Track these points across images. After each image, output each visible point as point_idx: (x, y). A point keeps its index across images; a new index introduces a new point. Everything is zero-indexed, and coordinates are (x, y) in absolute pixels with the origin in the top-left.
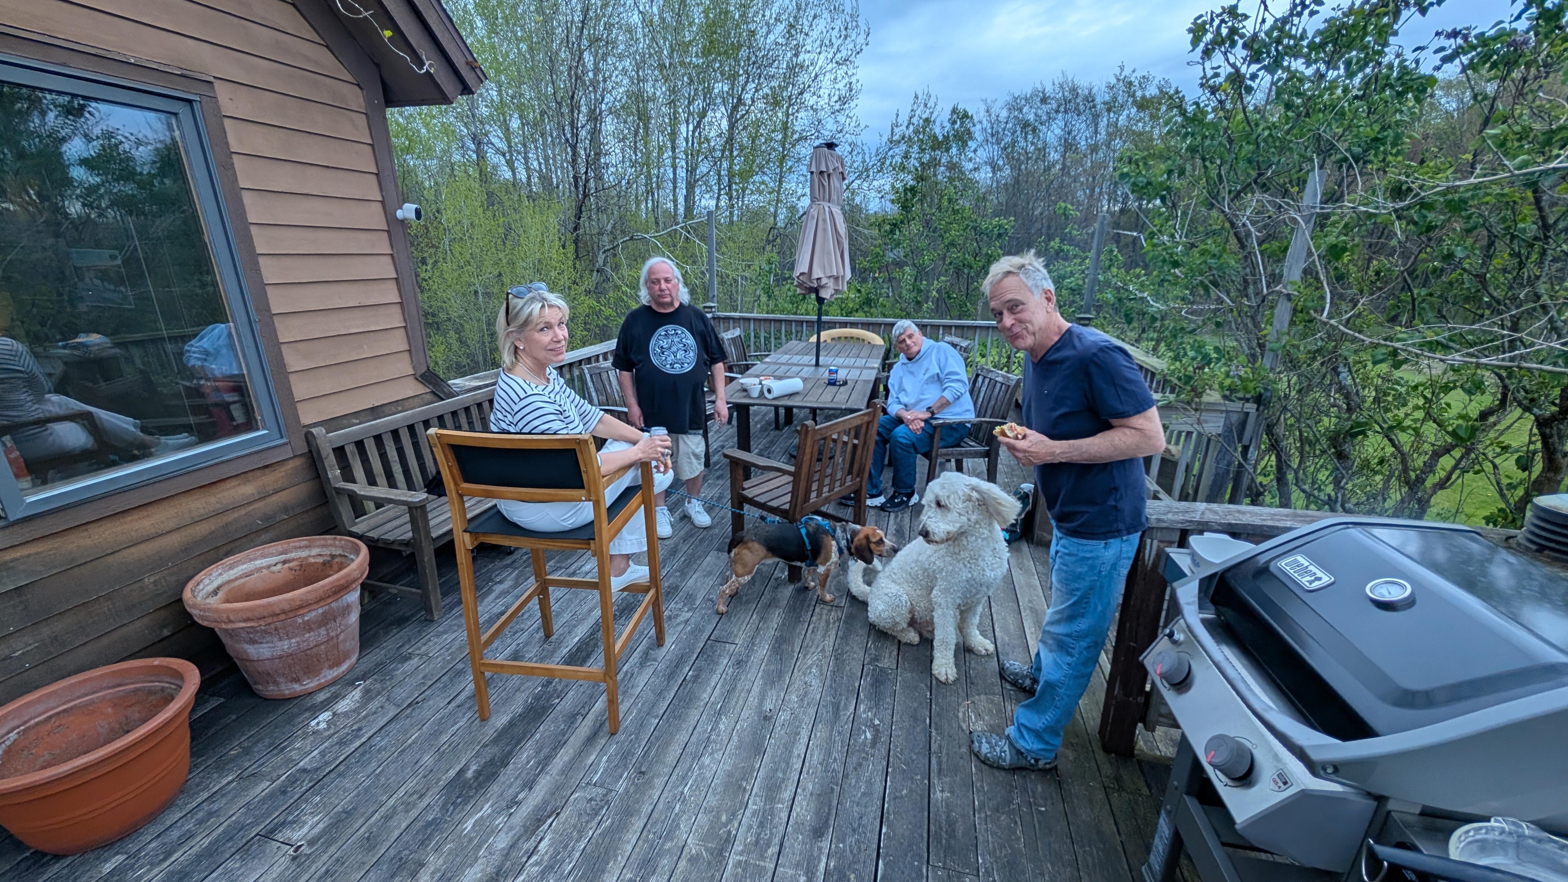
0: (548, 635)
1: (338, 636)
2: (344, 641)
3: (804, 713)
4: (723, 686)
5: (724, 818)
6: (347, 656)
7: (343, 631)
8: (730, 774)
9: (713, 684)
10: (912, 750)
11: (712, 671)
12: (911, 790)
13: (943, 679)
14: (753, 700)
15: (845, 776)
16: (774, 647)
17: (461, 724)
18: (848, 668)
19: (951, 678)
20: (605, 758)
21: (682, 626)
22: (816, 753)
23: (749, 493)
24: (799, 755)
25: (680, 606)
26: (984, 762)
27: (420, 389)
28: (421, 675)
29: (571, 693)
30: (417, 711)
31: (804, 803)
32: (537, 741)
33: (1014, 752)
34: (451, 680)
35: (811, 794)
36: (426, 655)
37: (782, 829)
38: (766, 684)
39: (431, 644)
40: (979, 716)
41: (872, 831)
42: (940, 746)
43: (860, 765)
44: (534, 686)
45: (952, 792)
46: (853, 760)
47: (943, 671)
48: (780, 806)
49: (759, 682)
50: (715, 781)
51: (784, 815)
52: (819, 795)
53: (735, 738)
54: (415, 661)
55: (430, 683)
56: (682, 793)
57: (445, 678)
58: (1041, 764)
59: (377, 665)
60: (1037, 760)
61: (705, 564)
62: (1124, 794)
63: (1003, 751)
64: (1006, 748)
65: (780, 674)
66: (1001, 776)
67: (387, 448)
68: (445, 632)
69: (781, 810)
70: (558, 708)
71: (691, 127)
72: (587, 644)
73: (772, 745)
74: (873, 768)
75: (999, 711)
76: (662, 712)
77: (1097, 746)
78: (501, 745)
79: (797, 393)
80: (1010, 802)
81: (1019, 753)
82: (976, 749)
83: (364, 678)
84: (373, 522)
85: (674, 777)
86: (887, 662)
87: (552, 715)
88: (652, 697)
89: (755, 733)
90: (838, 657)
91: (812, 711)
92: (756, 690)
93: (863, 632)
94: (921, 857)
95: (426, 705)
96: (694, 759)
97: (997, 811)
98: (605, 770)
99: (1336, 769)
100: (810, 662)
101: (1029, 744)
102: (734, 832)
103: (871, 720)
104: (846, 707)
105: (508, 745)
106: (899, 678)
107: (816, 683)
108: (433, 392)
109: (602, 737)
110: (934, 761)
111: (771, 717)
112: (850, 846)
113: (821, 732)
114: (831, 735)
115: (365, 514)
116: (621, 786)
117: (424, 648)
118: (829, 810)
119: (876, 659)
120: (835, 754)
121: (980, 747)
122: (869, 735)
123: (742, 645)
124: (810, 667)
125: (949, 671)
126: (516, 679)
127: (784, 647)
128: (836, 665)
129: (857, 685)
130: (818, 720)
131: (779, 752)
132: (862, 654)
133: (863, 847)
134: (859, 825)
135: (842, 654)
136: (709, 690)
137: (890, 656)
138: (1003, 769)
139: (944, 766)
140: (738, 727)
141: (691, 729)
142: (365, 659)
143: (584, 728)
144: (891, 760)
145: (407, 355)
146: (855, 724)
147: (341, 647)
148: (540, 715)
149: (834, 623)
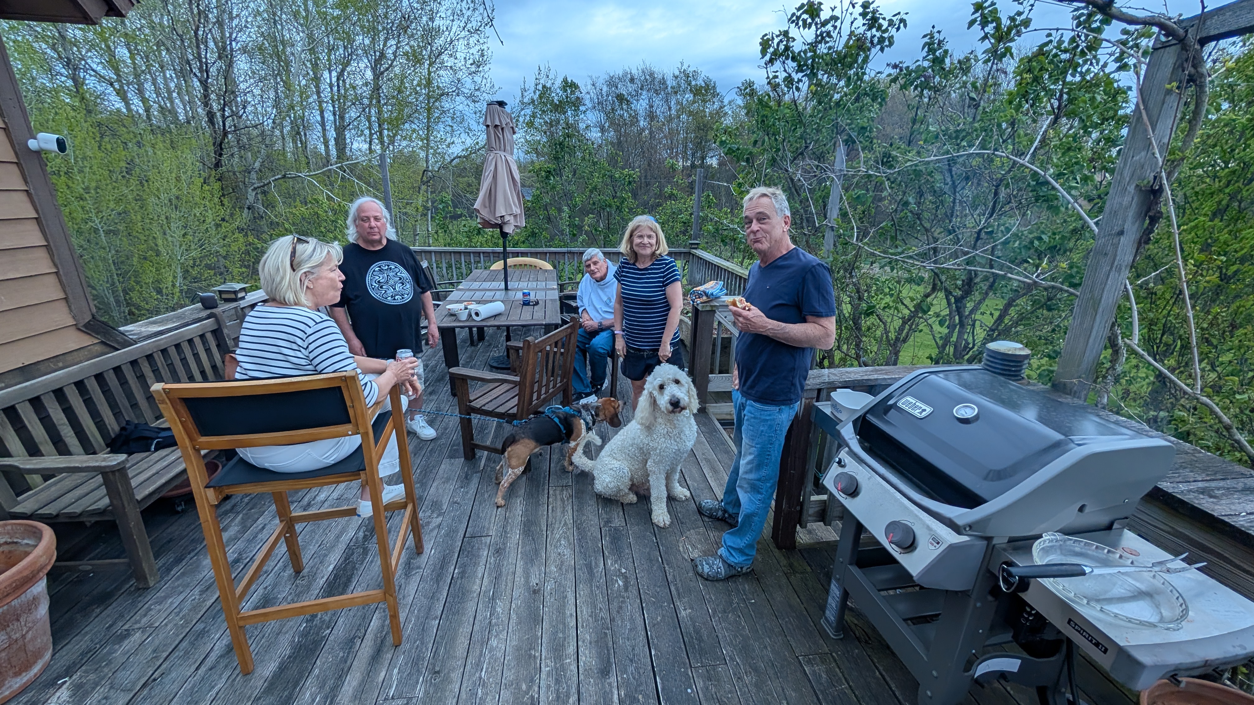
0: (298, 571)
1: (23, 637)
2: (33, 639)
3: (565, 579)
4: (490, 574)
5: (524, 687)
6: (38, 655)
7: (30, 629)
8: (518, 649)
9: (480, 575)
10: (655, 585)
11: (476, 564)
12: (663, 616)
13: (662, 525)
14: (520, 579)
15: (612, 620)
16: (524, 531)
17: (220, 686)
18: (589, 534)
19: (668, 523)
20: (396, 671)
21: (436, 532)
22: (584, 609)
23: (477, 404)
24: (571, 615)
25: (428, 514)
26: (707, 579)
27: (86, 341)
28: (150, 650)
29: (341, 620)
30: (157, 690)
31: (587, 652)
32: (318, 677)
33: (726, 566)
34: (192, 644)
35: (590, 643)
36: (150, 626)
37: (575, 678)
38: (526, 563)
39: (152, 613)
40: (694, 546)
41: (644, 657)
42: (674, 576)
43: (621, 607)
44: (298, 625)
45: (692, 608)
46: (615, 605)
47: (661, 518)
48: (568, 661)
49: (520, 564)
50: (507, 658)
51: (574, 667)
52: (597, 642)
53: (514, 616)
54: (137, 637)
55: (165, 655)
56: (480, 678)
57: (184, 644)
58: (744, 570)
59: (83, 654)
60: (742, 568)
61: (441, 472)
62: (797, 575)
63: (719, 567)
64: (721, 565)
65: (536, 552)
66: (720, 585)
67: (50, 411)
68: (166, 598)
69: (570, 664)
70: (332, 638)
71: (334, 74)
72: (345, 569)
73: (547, 612)
74: (631, 607)
75: (706, 540)
76: (439, 613)
77: (772, 546)
78: (276, 693)
79: (500, 314)
80: (731, 603)
81: (730, 566)
82: (700, 571)
83: (68, 672)
84: (44, 497)
85: (468, 667)
86: (618, 521)
87: (326, 647)
88: (425, 601)
89: (529, 607)
90: (579, 527)
91: (571, 576)
92: (519, 571)
93: (592, 502)
94: (684, 664)
95: (166, 680)
96: (482, 645)
97: (725, 612)
98: (399, 682)
99: (970, 527)
100: (558, 536)
101: (736, 559)
102: (536, 696)
103: (619, 570)
104: (597, 565)
105: (284, 690)
106: (630, 532)
107: (567, 552)
108: (102, 343)
109: (387, 652)
110: (673, 589)
111: (539, 590)
112: (632, 674)
113: (583, 590)
114: (592, 591)
115: (29, 489)
116: (420, 691)
117: (144, 620)
118: (608, 650)
119: (608, 522)
120: (599, 605)
121: (703, 568)
122: (621, 583)
123: (496, 536)
124: (559, 540)
125: (665, 518)
126: (273, 624)
127: (533, 529)
128: (579, 533)
129: (600, 545)
130: (578, 582)
131: (554, 617)
132: (597, 520)
133: (642, 671)
134: (634, 655)
135: (581, 524)
136: (478, 582)
137: (618, 517)
138: (721, 580)
139: (681, 590)
140: (513, 606)
141: (472, 620)
142: (63, 652)
143: (365, 649)
144: (643, 597)
145: (63, 304)
146: (608, 577)
147: (30, 647)
148: (313, 651)
149: (568, 499)
